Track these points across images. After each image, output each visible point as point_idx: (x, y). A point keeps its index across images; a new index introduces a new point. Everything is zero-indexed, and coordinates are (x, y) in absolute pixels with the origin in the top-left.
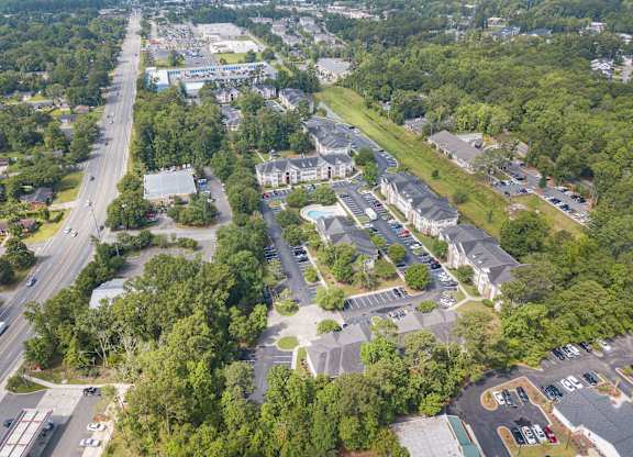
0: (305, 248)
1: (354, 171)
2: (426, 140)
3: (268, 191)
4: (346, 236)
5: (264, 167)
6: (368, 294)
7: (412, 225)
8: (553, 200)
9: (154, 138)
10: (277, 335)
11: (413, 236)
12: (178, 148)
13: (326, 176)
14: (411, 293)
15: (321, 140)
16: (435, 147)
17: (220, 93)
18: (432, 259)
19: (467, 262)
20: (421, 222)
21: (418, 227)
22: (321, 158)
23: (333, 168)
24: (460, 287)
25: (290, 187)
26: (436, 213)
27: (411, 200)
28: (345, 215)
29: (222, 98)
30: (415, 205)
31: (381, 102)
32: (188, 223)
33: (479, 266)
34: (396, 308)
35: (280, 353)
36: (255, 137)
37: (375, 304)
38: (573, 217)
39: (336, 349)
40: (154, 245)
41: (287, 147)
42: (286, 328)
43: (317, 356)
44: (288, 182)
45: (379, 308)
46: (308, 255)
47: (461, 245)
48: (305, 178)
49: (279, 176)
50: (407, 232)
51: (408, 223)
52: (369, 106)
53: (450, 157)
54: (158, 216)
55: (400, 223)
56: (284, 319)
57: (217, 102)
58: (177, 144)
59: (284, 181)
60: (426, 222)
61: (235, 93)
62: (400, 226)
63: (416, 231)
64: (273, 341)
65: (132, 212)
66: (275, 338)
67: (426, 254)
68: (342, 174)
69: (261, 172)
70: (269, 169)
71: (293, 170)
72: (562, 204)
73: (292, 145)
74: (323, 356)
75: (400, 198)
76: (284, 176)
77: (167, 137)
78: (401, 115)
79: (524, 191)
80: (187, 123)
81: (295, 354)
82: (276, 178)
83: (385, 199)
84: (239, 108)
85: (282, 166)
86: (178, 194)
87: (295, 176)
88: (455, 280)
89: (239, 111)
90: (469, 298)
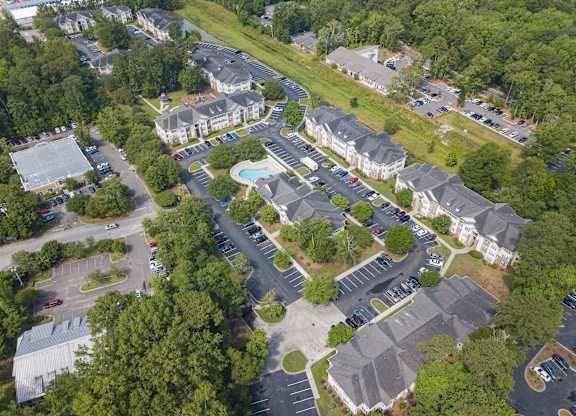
0: (257, 224)
1: (267, 108)
2: (323, 59)
3: (178, 151)
4: (304, 201)
5: (166, 121)
6: (352, 270)
7: (357, 170)
8: (475, 116)
9: (6, 101)
10: (277, 353)
11: (364, 184)
12: (42, 109)
13: (239, 121)
14: (397, 260)
15: (216, 75)
16: (335, 67)
17: (63, 22)
18: (397, 210)
19: (440, 211)
20: (369, 167)
21: (366, 171)
22: (228, 101)
23: (245, 110)
24: (438, 239)
25: (202, 141)
26: (386, 155)
27: (353, 143)
28: (285, 170)
29: (67, 27)
30: (359, 147)
31: (255, 16)
32: (100, 215)
33: (458, 215)
34: (389, 281)
35: (292, 379)
36: (137, 80)
37: (367, 283)
38: (500, 133)
39: (366, 367)
40: (66, 258)
41: (178, 87)
42: (282, 339)
43: (348, 381)
44: (198, 135)
45: (373, 285)
46: (265, 231)
47: (430, 192)
48: (215, 127)
49: (187, 130)
50: (356, 180)
51: (353, 168)
52: (246, 24)
53: (357, 78)
54: (53, 210)
55: (345, 170)
56: (276, 327)
57: (62, 34)
58: (39, 104)
59: (193, 134)
60: (375, 166)
61: (83, 19)
62: (346, 174)
63: (364, 177)
64: (275, 364)
65: (20, 218)
66: (276, 358)
67: (387, 205)
68: (256, 115)
69: (165, 128)
70: (172, 123)
71: (201, 120)
72: (484, 119)
73: (184, 85)
74: (355, 380)
75: (334, 139)
76: (193, 128)
77: (23, 95)
78: (286, 31)
79: (444, 109)
80: (44, 74)
81: (310, 375)
82: (185, 133)
83: (315, 141)
84: (94, 40)
85: (187, 117)
86: (69, 176)
87: (205, 126)
88: (432, 232)
89: (96, 43)
90: (455, 252)
